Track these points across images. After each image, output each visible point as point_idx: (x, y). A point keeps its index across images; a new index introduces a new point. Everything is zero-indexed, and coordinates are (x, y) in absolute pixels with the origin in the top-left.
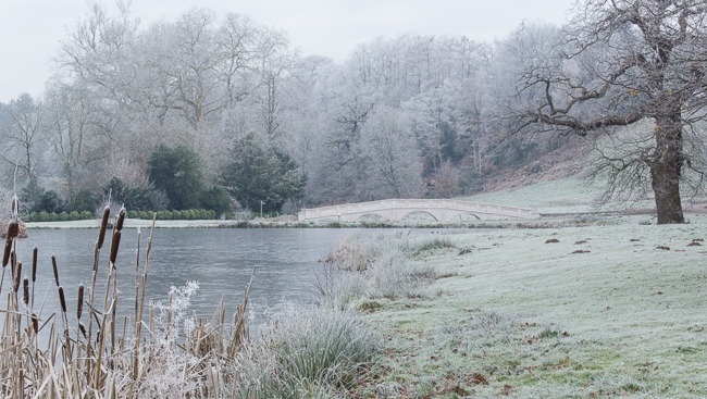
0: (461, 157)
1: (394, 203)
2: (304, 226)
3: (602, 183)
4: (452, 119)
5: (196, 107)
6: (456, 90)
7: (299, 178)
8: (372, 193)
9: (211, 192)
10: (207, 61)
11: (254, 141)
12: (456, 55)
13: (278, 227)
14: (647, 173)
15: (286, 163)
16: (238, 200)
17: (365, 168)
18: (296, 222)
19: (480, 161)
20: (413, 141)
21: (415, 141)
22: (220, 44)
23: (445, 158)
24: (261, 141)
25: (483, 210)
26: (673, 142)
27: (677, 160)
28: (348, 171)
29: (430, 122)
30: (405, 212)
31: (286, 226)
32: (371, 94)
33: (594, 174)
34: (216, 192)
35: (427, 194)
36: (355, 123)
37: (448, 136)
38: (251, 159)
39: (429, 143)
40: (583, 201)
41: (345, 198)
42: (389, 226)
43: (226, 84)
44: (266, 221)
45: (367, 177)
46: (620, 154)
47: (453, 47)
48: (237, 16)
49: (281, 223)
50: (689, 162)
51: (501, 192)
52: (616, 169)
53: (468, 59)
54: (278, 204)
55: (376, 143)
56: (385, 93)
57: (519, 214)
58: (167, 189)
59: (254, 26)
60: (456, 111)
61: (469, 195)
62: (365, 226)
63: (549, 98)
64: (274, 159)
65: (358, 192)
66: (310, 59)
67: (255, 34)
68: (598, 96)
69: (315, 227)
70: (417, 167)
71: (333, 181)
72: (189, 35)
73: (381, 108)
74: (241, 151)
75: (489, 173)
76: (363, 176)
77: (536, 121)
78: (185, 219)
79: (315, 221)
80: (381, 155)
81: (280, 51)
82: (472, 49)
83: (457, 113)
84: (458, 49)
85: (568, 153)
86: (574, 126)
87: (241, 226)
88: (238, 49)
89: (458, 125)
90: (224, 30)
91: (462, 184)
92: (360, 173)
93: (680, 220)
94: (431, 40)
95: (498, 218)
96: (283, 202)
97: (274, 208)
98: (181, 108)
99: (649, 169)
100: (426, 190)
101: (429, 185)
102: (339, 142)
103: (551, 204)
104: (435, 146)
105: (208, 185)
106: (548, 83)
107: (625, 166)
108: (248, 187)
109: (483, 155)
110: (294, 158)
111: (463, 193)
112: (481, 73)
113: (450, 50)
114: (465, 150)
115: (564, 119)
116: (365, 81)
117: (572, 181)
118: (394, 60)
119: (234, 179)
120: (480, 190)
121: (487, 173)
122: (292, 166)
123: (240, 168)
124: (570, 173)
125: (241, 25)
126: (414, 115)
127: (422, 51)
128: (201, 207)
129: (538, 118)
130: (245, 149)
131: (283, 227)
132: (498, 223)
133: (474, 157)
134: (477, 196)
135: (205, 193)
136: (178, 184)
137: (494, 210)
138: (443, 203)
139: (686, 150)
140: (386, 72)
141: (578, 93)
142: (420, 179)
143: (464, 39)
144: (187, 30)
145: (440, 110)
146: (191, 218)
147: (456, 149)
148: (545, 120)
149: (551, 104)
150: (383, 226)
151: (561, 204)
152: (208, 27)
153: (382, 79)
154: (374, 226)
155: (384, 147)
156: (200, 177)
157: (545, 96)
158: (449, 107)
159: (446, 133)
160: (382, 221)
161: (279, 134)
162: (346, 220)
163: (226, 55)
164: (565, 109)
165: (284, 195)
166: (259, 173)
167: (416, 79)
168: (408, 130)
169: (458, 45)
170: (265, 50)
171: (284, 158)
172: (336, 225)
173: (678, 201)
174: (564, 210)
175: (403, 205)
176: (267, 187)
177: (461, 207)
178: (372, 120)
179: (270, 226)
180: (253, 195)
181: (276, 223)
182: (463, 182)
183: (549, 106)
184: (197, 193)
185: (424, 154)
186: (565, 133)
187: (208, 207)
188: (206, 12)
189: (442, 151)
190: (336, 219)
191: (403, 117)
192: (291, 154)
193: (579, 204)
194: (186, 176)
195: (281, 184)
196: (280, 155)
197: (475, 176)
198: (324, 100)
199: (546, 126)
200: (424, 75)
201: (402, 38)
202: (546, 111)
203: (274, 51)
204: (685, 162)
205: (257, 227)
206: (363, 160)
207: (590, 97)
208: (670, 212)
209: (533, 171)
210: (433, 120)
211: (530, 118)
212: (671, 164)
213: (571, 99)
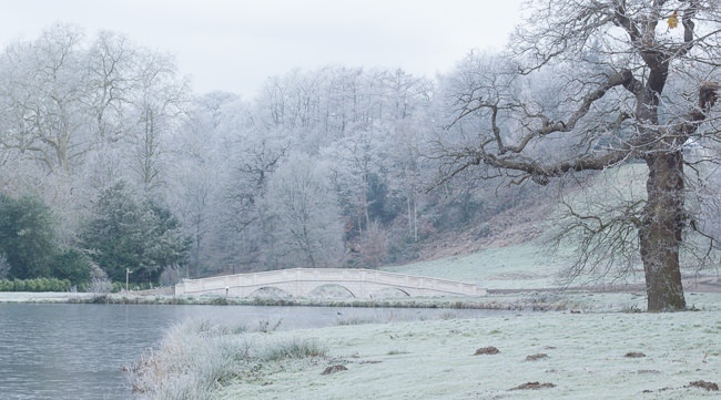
0: (393, 216)
1: (298, 274)
2: (180, 302)
3: (568, 250)
4: (382, 169)
5: (58, 148)
6: (388, 134)
7: (182, 239)
8: (280, 260)
9: (66, 256)
10: (73, 90)
11: (124, 192)
12: (389, 92)
13: (146, 303)
14: (633, 237)
15: (166, 220)
16: (101, 266)
17: (272, 228)
18: (171, 297)
19: (415, 221)
20: (332, 196)
21: (336, 197)
22: (90, 68)
23: (372, 217)
24: (134, 192)
25: (414, 284)
26: (672, 193)
27: (678, 219)
28: (253, 232)
29: (355, 173)
30: (313, 286)
31: (157, 302)
32: (284, 137)
33: (558, 238)
34: (73, 256)
35: (350, 262)
36: (262, 173)
37: (377, 190)
38: (120, 215)
39: (354, 200)
40: (541, 273)
41: (249, 266)
42: (291, 304)
43: (96, 119)
44: (131, 295)
45: (274, 240)
46: (595, 210)
47: (385, 81)
48: (111, 35)
49: (151, 298)
50: (693, 223)
51: (442, 260)
52: (590, 231)
53: (404, 97)
54: (153, 272)
55: (286, 197)
56: (302, 137)
57: (460, 289)
58: (8, 252)
59: (132, 47)
60: (387, 160)
61: (401, 263)
62: (259, 303)
63: (496, 130)
64: (149, 215)
65: (263, 258)
66: (212, 95)
67: (134, 58)
68: (565, 128)
69: (195, 304)
70: (338, 229)
71: (234, 244)
72: (52, 59)
73: (296, 156)
74: (108, 203)
75: (427, 237)
76: (269, 238)
77: (478, 163)
78: (31, 290)
79: (194, 295)
80: (293, 212)
81: (165, 80)
82: (409, 85)
83: (388, 162)
84: (392, 84)
85: (525, 214)
86: (530, 170)
87: (97, 301)
88: (112, 76)
89: (389, 177)
90: (94, 52)
91: (393, 250)
92: (267, 234)
93: (679, 305)
94: (359, 73)
95: (433, 294)
96: (161, 270)
97: (147, 277)
98: (38, 150)
99: (637, 231)
100: (349, 257)
101: (353, 250)
102: (242, 197)
103: (502, 276)
104: (361, 202)
105: (62, 247)
106: (495, 109)
107: (603, 227)
108: (116, 251)
109: (419, 215)
110: (176, 214)
111: (394, 261)
112: (419, 114)
113: (382, 85)
114: (398, 208)
115: (517, 161)
116: (277, 122)
117: (529, 248)
118: (313, 98)
119: (97, 239)
120: (415, 258)
121: (425, 236)
122: (173, 225)
123: (107, 225)
124: (527, 238)
125: (116, 45)
126: (335, 164)
127: (347, 86)
128: (51, 275)
129: (480, 158)
130: (113, 201)
131: (152, 303)
132: (432, 302)
133: (409, 216)
134: (411, 265)
135: (58, 258)
136: (22, 246)
137: (428, 285)
138: (363, 274)
139: (688, 206)
140: (302, 111)
141: (537, 124)
142: (341, 244)
143: (399, 72)
144: (48, 51)
145: (367, 159)
146: (38, 290)
147: (387, 207)
148: (490, 160)
149: (499, 139)
150: (283, 304)
151: (514, 276)
152: (75, 48)
153: (299, 120)
154: (271, 304)
155: (296, 203)
156: (51, 236)
157: (491, 127)
158: (380, 155)
159: (374, 187)
160: (282, 296)
161: (158, 185)
162: (236, 295)
163: (97, 82)
164: (518, 145)
165: (163, 262)
166: (130, 233)
167: (340, 121)
168: (327, 182)
169: (392, 79)
170: (146, 78)
171: (163, 214)
172: (221, 302)
173: (678, 278)
174: (518, 285)
175: (312, 277)
176: (140, 251)
177: (385, 279)
178: (282, 169)
179: (136, 302)
180: (122, 260)
181: (143, 298)
182: (394, 248)
183: (496, 143)
184: (47, 258)
185: (346, 213)
186: (517, 180)
187: (61, 276)
188: (72, 30)
189: (369, 209)
190: (222, 293)
191: (321, 167)
192: (172, 210)
193: (537, 276)
194: (33, 235)
195: (158, 247)
196: (157, 211)
197: (409, 241)
198: (227, 145)
199: (492, 171)
200: (350, 115)
201: (323, 70)
202: (492, 148)
203: (158, 79)
204: (688, 221)
205: (118, 302)
206: (270, 218)
207: (553, 130)
208: (666, 293)
209: (481, 235)
210: (359, 171)
211: (469, 159)
212: (668, 224)
213: (526, 132)
